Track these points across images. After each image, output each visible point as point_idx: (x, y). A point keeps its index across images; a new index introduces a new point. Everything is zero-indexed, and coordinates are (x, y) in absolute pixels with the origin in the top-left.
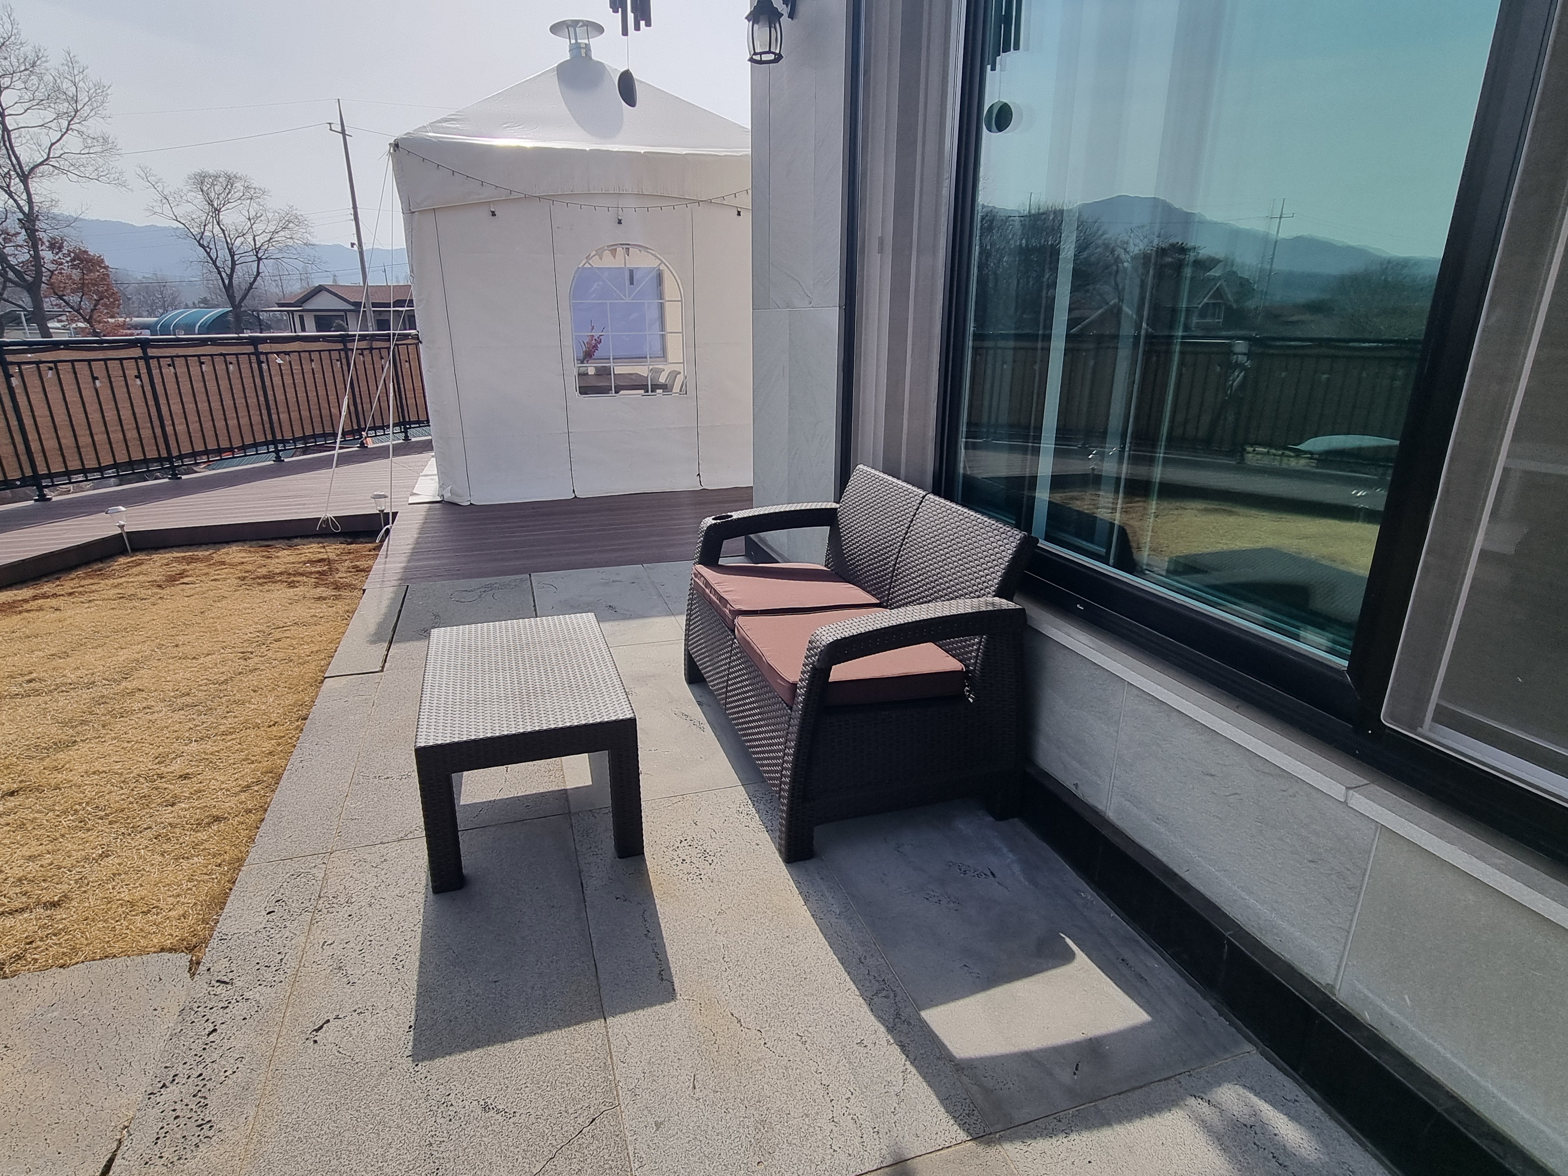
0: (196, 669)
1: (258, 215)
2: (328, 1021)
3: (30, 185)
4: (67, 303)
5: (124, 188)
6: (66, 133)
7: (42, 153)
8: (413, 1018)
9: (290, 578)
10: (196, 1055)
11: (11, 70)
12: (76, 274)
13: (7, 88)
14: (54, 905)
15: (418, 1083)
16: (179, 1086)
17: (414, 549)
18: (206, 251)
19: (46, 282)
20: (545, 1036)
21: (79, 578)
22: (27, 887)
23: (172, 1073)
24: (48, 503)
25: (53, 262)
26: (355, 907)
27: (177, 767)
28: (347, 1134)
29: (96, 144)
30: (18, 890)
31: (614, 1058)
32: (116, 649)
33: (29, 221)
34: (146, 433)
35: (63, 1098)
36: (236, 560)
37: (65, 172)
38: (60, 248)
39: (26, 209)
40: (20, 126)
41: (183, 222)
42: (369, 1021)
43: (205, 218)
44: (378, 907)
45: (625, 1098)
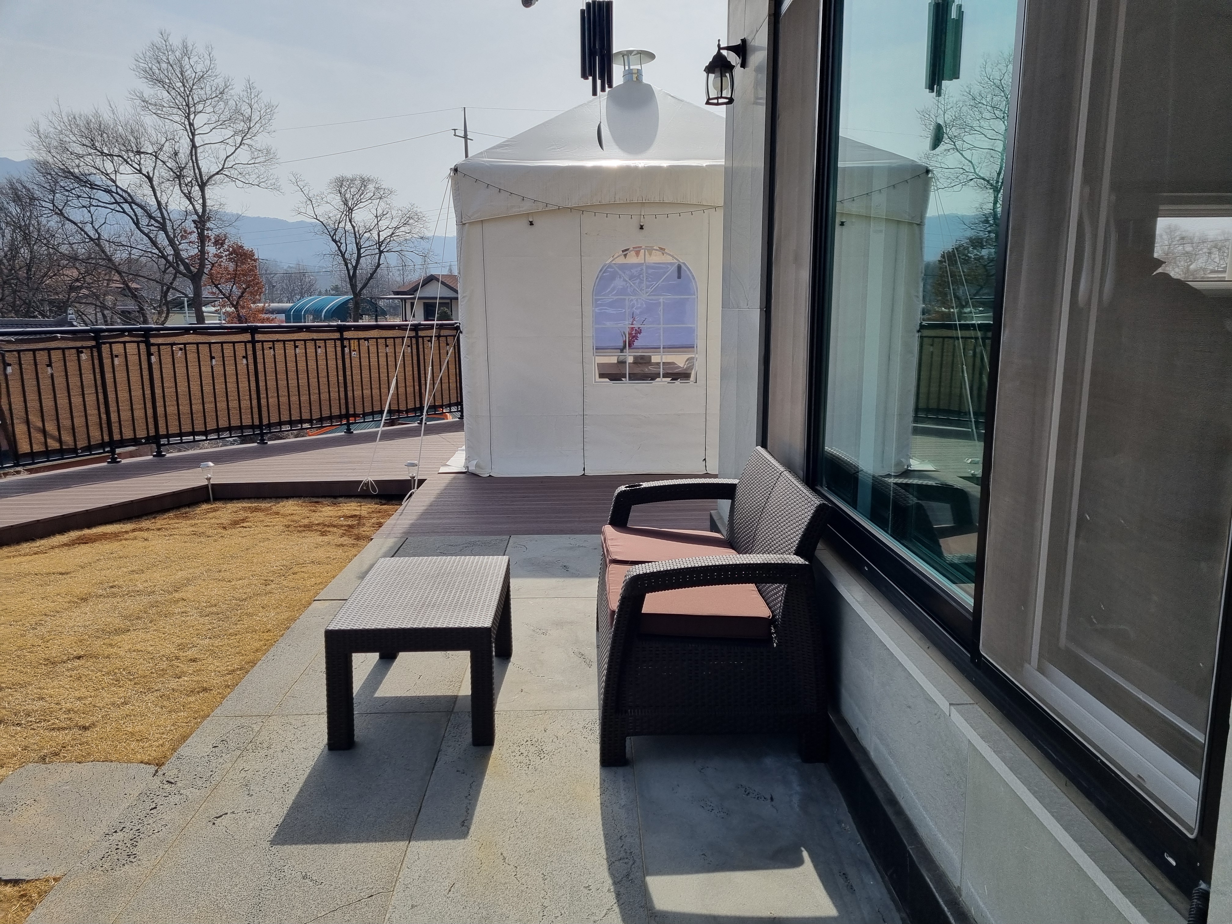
0: (228, 589)
1: (384, 213)
2: (227, 814)
3: (206, 191)
4: (221, 291)
5: (278, 192)
6: (239, 147)
7: (218, 164)
8: (281, 820)
9: (324, 529)
10: (140, 819)
11: (204, 97)
12: (231, 266)
13: (200, 112)
14: (85, 728)
15: (268, 856)
16: (124, 833)
17: (426, 509)
18: (337, 245)
19: (207, 273)
20: (364, 844)
21: (169, 518)
22: (72, 715)
23: (123, 826)
24: (163, 458)
25: (216, 255)
26: (271, 751)
27: (190, 654)
28: (213, 875)
29: (261, 155)
30: (66, 716)
31: (404, 865)
32: (177, 570)
33: (202, 221)
34: (245, 403)
35: (59, 832)
36: (289, 512)
37: (234, 179)
38: (222, 244)
39: (200, 211)
40: (205, 143)
41: (321, 220)
42: (252, 818)
43: (340, 216)
44: (287, 753)
45: (399, 887)
